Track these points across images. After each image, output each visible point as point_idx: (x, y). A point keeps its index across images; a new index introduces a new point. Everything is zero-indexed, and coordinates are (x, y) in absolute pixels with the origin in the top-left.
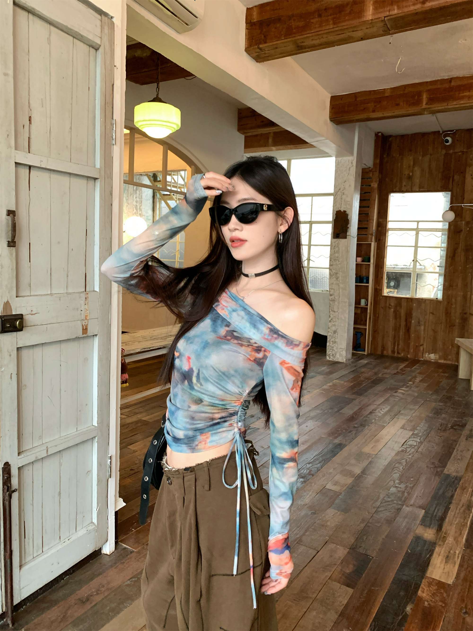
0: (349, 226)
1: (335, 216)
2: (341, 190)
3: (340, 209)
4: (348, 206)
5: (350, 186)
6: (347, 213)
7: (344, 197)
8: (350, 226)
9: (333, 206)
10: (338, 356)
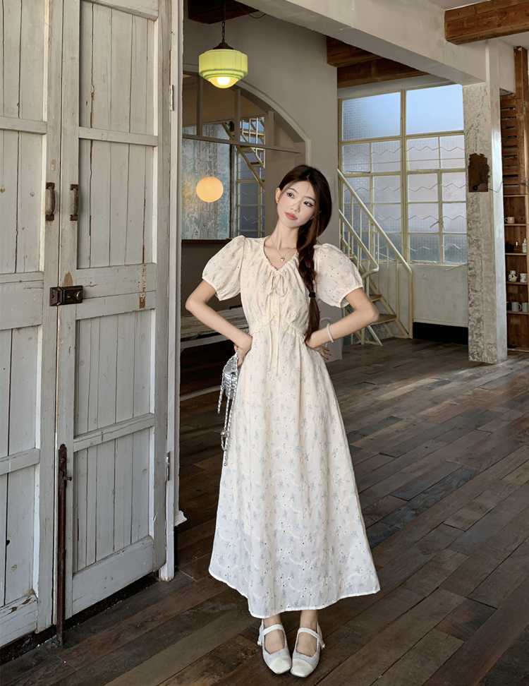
0: (489, 174)
1: (469, 162)
2: (475, 126)
3: (475, 152)
4: (485, 147)
5: (485, 120)
6: (486, 157)
7: (479, 135)
8: (492, 174)
9: (466, 149)
10: (486, 356)
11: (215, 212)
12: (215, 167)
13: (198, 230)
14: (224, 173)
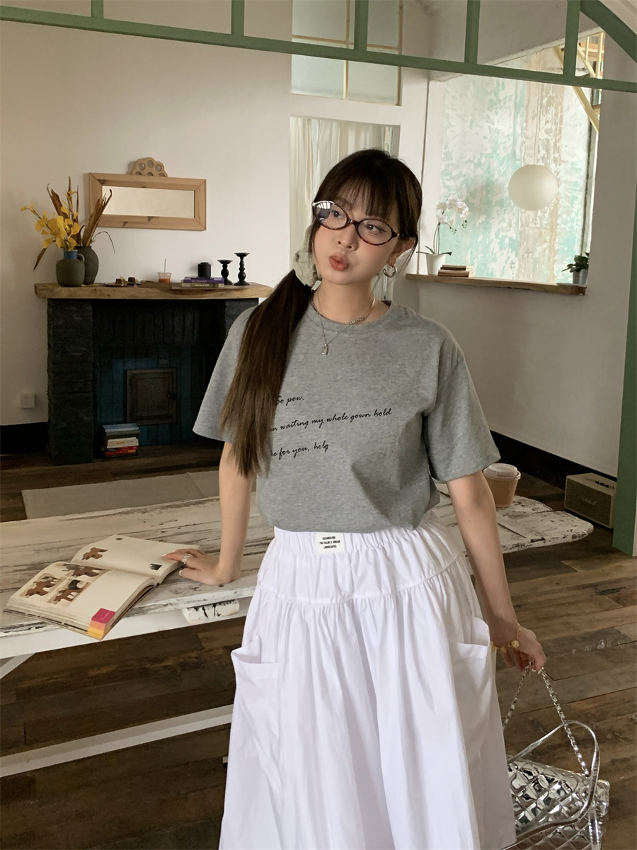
11: (552, 230)
12: (557, 149)
13: (516, 261)
14: (575, 159)
